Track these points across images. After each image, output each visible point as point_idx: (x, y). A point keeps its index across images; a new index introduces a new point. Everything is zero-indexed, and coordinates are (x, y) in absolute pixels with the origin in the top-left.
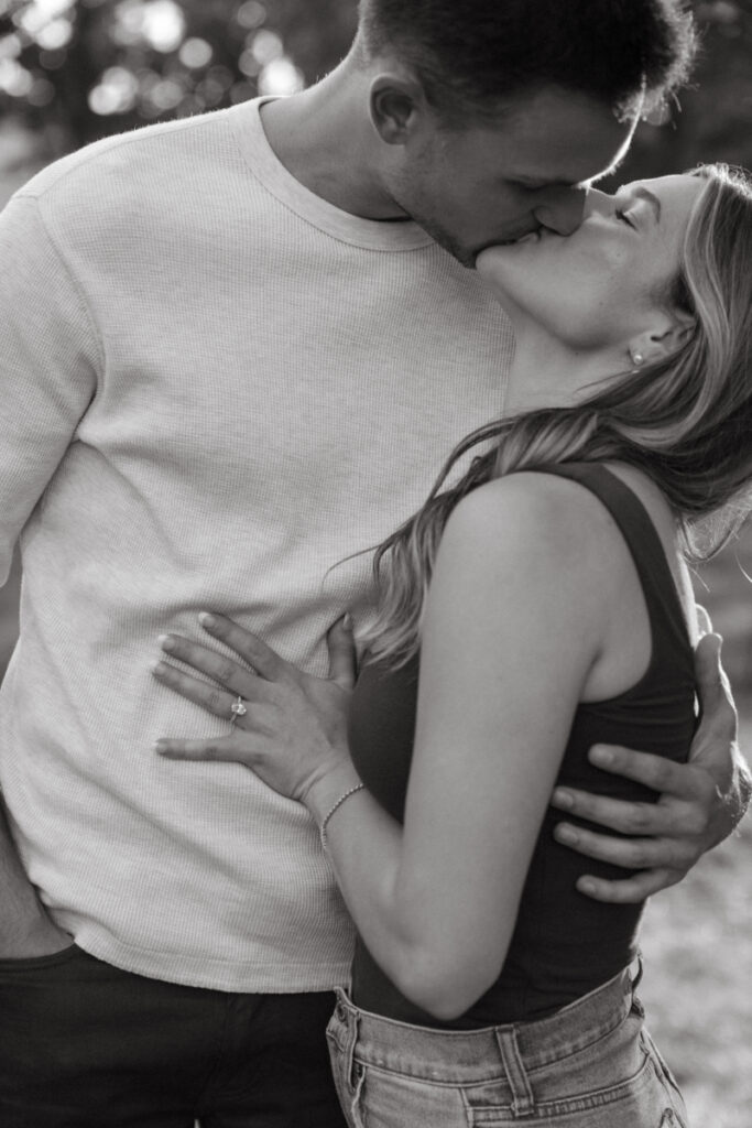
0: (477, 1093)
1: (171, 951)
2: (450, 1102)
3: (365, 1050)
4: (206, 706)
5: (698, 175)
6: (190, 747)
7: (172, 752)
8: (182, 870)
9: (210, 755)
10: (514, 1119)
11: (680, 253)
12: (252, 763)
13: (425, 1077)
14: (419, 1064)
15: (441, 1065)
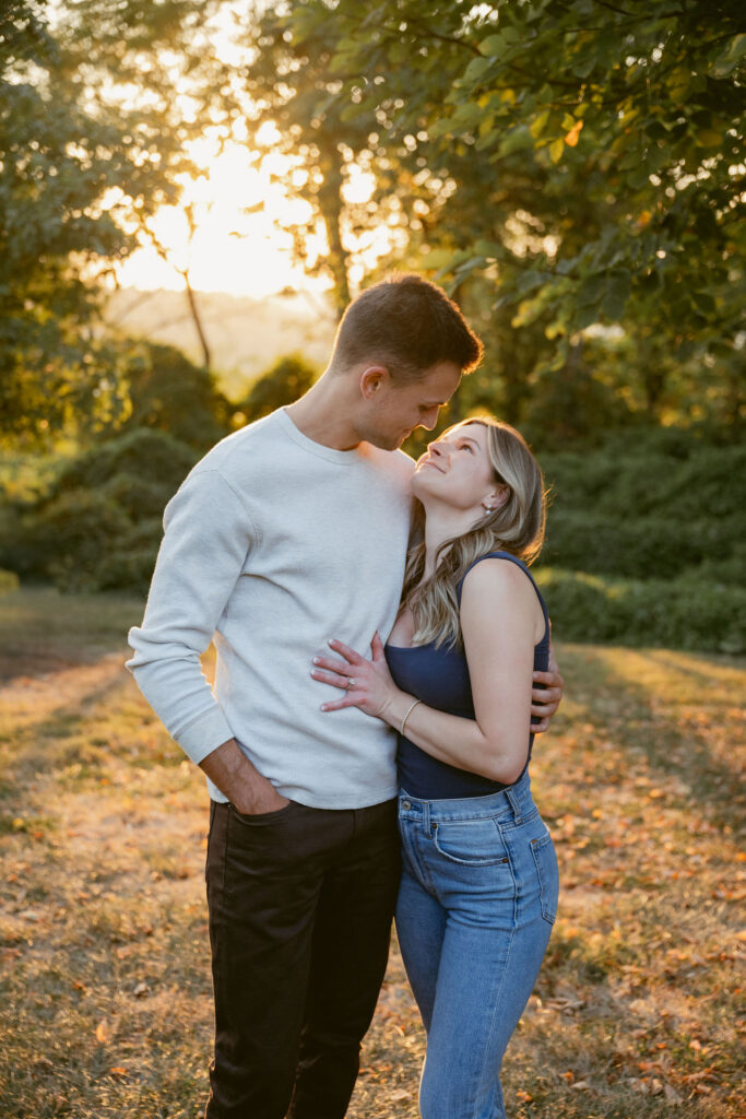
0: (501, 819)
1: (335, 795)
2: (490, 825)
3: (438, 816)
4: (337, 686)
5: (470, 423)
6: (336, 704)
7: (330, 709)
8: (332, 758)
9: (345, 706)
10: (516, 826)
11: (490, 462)
12: (358, 705)
13: (478, 818)
14: (471, 814)
15: (484, 811)
